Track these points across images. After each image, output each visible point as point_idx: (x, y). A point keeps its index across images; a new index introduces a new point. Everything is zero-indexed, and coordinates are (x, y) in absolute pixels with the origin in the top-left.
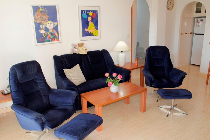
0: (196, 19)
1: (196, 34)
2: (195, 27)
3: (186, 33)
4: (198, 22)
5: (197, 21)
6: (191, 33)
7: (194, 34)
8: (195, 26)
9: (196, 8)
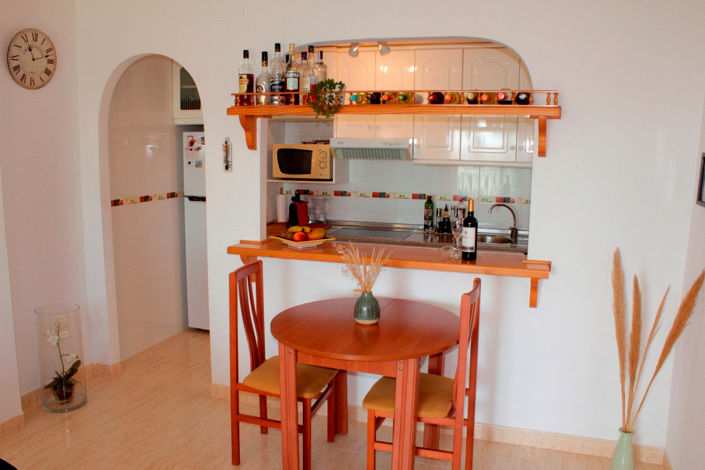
0: (186, 134)
1: (192, 198)
2: (187, 169)
3: (145, 199)
4: (196, 145)
5: (192, 143)
6: (172, 195)
7: (187, 199)
8: (185, 162)
9: (181, 89)
